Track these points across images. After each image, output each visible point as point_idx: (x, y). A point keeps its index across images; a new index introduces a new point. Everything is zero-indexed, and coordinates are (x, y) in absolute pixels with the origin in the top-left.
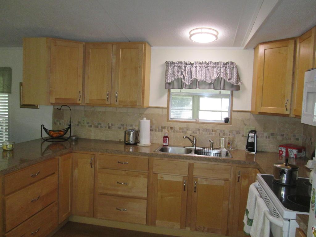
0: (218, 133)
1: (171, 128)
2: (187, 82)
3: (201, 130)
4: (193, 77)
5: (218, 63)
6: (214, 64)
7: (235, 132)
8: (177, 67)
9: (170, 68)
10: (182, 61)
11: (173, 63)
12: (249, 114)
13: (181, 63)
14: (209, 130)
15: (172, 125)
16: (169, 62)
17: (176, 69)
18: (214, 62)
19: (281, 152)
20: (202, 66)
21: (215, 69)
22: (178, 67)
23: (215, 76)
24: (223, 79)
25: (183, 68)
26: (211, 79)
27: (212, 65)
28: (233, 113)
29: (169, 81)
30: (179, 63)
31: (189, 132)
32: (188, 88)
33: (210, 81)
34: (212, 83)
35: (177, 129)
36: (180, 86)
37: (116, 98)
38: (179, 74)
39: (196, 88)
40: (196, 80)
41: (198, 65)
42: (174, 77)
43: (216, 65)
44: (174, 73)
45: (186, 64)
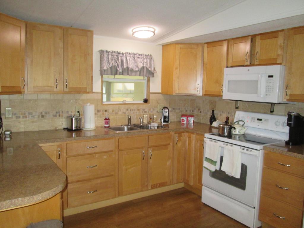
0: (141, 111)
1: (106, 111)
2: (120, 69)
3: (129, 110)
4: (125, 66)
5: (141, 55)
6: (139, 55)
7: (152, 109)
8: (111, 56)
9: (105, 56)
10: (116, 50)
11: (107, 52)
12: (160, 95)
13: (114, 52)
14: (135, 110)
15: (106, 108)
16: (104, 51)
17: (110, 57)
18: (140, 53)
19: (183, 121)
20: (130, 56)
21: (140, 60)
22: (112, 55)
23: (140, 66)
24: (146, 68)
25: (116, 57)
26: (138, 67)
27: (137, 56)
28: (150, 95)
29: (105, 68)
30: (112, 52)
31: (120, 113)
32: (120, 74)
33: (137, 69)
34: (138, 71)
35: (111, 111)
36: (114, 73)
37: (67, 85)
38: (113, 62)
39: (128, 74)
40: (128, 68)
41: (128, 55)
42: (109, 65)
43: (140, 56)
44: (108, 60)
45: (119, 53)
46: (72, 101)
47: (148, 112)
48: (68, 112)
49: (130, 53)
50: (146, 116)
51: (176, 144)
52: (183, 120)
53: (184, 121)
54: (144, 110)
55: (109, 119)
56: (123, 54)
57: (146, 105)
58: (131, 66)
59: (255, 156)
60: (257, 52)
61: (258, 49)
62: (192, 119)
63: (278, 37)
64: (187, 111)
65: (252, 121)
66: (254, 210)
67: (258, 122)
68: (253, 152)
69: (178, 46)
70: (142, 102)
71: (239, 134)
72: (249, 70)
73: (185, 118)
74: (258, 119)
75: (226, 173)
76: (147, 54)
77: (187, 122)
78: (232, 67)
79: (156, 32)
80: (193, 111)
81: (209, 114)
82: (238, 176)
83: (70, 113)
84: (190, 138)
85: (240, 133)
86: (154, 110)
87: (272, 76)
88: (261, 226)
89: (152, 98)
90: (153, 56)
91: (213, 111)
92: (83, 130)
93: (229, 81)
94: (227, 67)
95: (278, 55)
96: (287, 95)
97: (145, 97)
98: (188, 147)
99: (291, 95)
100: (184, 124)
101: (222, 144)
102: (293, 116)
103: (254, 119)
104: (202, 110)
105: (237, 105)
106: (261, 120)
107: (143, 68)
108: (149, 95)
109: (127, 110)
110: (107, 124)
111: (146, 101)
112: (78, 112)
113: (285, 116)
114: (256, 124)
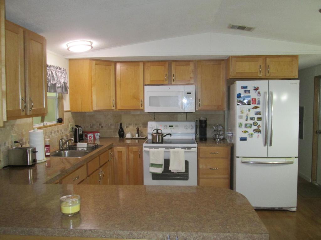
12: (70, 113)
26: (60, 83)
28: (64, 113)
34: (60, 87)
47: (64, 132)
49: (54, 66)
51: (111, 160)
52: (90, 136)
53: (91, 138)
54: (61, 131)
55: (49, 145)
56: (50, 67)
57: (61, 126)
59: (195, 152)
61: (174, 72)
63: (190, 65)
65: (165, 128)
67: (170, 128)
72: (170, 88)
73: (92, 135)
74: (170, 126)
75: (172, 171)
77: (94, 138)
83: (7, 144)
86: (67, 130)
87: (190, 93)
89: (65, 116)
91: (121, 124)
93: (150, 97)
95: (191, 78)
96: (199, 106)
98: (118, 160)
103: (167, 126)
104: (104, 125)
106: (172, 126)
111: (60, 121)
112: (16, 142)
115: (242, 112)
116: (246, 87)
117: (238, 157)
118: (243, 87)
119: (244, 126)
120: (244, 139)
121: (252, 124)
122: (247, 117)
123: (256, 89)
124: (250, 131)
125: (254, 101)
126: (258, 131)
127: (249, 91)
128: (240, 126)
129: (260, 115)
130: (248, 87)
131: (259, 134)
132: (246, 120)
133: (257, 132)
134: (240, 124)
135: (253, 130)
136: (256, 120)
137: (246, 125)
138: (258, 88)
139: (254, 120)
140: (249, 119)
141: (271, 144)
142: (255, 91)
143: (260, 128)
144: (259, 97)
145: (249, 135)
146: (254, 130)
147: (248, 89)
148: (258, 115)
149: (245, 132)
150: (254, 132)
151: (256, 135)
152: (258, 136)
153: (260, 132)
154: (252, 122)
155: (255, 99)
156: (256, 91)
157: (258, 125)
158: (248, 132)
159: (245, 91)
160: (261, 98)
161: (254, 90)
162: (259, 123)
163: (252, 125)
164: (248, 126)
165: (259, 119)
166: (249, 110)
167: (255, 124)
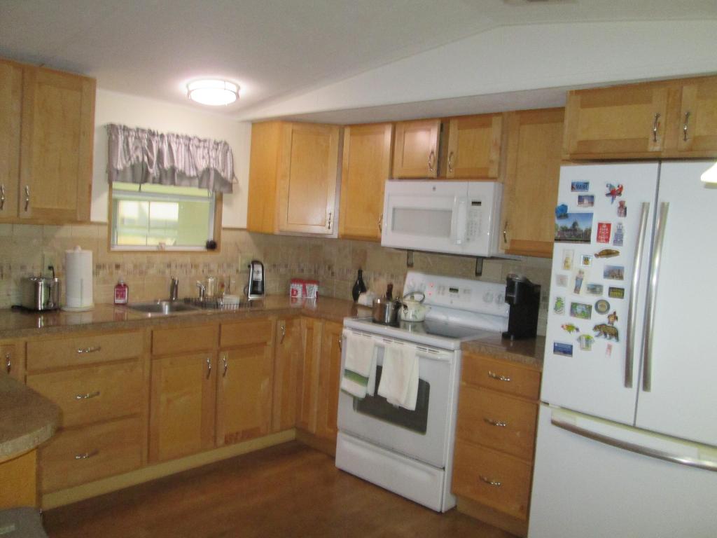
0: (201, 270)
1: (118, 267)
2: (153, 171)
3: (173, 265)
4: (167, 164)
5: (205, 141)
6: (200, 141)
7: (225, 265)
8: (133, 138)
9: (121, 138)
10: (146, 126)
11: (125, 129)
12: (244, 233)
13: (143, 131)
14: (186, 266)
15: (119, 259)
16: (119, 128)
17: (131, 140)
18: (201, 137)
19: (295, 293)
20: (179, 143)
21: (200, 152)
22: (136, 138)
23: (202, 165)
24: (216, 171)
25: (145, 142)
26: (196, 168)
27: (196, 142)
28: (223, 233)
29: (120, 167)
30: (138, 130)
31: (152, 271)
32: (154, 182)
33: (193, 173)
34: (197, 177)
35: (130, 266)
36: (139, 178)
37: (27, 203)
38: (139, 153)
39: (173, 183)
40: (173, 169)
41: (173, 140)
42: (130, 159)
43: (202, 144)
44: (127, 150)
45: (152, 134)
46: (35, 241)
47: (216, 271)
48: (23, 267)
49: (180, 135)
50: (213, 280)
51: (282, 343)
52: (295, 290)
53: (297, 294)
54: (207, 265)
55: (125, 285)
56: (162, 136)
57: (211, 256)
58: (180, 166)
59: (445, 361)
60: (452, 153)
61: (452, 146)
62: (315, 288)
63: (491, 126)
64: (302, 270)
65: (439, 293)
66: (442, 473)
67: (451, 295)
68: (443, 355)
69: (289, 128)
70: (203, 248)
71: (415, 320)
72: (434, 189)
73: (299, 287)
74: (451, 290)
75: (388, 400)
76: (218, 140)
77: (302, 295)
78: (402, 179)
79: (241, 93)
80: (315, 272)
81: (352, 278)
82: (412, 405)
83: (29, 270)
84: (310, 329)
85: (416, 317)
86: (229, 266)
87: (478, 203)
88: (456, 506)
89: (225, 238)
90: (232, 145)
91: (360, 272)
92: (64, 311)
93: (394, 209)
94: (391, 178)
95: (491, 162)
96: (505, 241)
97: (211, 238)
98: (307, 349)
99: (513, 242)
100: (296, 299)
101: (380, 340)
102: (516, 283)
103: (444, 289)
104: (335, 269)
105: (411, 258)
106: (456, 290)
107: (208, 170)
108: (220, 234)
109: (169, 266)
110: (123, 296)
111: (212, 246)
112: (51, 268)
113: (501, 282)
114: (447, 299)
115: (566, 265)
116: (584, 186)
117: (547, 404)
118: (575, 187)
119: (567, 308)
120: (565, 350)
121: (590, 307)
122: (579, 281)
123: (614, 192)
124: (586, 326)
125: (605, 230)
126: (608, 331)
127: (591, 199)
128: (556, 309)
129: (621, 277)
130: (591, 186)
131: (613, 342)
132: (577, 290)
133: (605, 334)
134: (559, 300)
135: (593, 326)
136: (605, 295)
137: (574, 306)
138: (621, 189)
139: (601, 291)
140: (583, 288)
141: (646, 385)
142: (610, 198)
143: (616, 324)
144: (622, 219)
145: (579, 339)
146: (597, 328)
147: (591, 191)
148: (613, 277)
149: (570, 328)
150: (597, 333)
151: (601, 342)
152: (609, 347)
153: (615, 334)
154: (591, 300)
155: (609, 226)
156: (613, 199)
157: (611, 312)
158: (577, 330)
159: (581, 199)
160: (629, 224)
161: (607, 195)
162: (616, 305)
163: (593, 310)
164: (579, 310)
165: (616, 292)
166: (586, 260)
167: (602, 307)
